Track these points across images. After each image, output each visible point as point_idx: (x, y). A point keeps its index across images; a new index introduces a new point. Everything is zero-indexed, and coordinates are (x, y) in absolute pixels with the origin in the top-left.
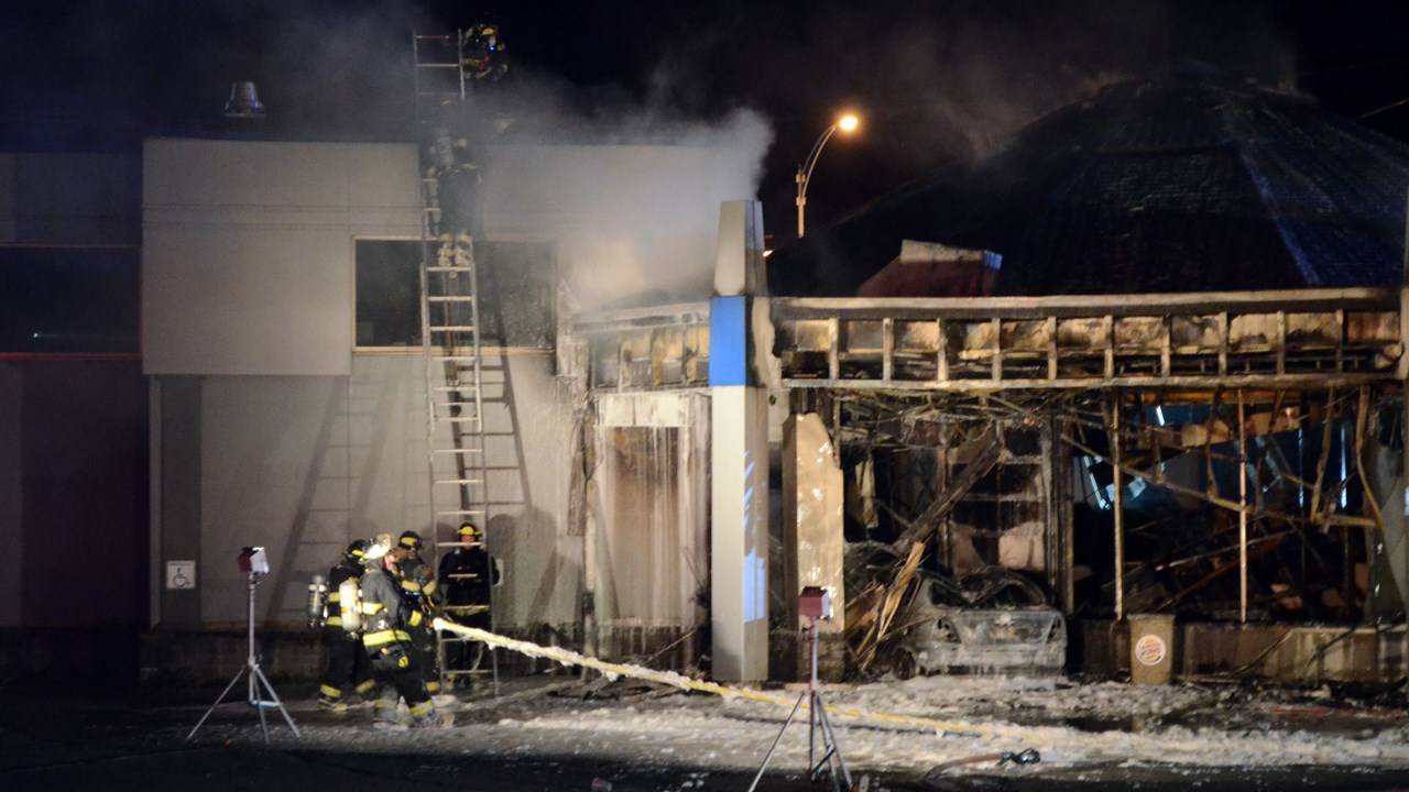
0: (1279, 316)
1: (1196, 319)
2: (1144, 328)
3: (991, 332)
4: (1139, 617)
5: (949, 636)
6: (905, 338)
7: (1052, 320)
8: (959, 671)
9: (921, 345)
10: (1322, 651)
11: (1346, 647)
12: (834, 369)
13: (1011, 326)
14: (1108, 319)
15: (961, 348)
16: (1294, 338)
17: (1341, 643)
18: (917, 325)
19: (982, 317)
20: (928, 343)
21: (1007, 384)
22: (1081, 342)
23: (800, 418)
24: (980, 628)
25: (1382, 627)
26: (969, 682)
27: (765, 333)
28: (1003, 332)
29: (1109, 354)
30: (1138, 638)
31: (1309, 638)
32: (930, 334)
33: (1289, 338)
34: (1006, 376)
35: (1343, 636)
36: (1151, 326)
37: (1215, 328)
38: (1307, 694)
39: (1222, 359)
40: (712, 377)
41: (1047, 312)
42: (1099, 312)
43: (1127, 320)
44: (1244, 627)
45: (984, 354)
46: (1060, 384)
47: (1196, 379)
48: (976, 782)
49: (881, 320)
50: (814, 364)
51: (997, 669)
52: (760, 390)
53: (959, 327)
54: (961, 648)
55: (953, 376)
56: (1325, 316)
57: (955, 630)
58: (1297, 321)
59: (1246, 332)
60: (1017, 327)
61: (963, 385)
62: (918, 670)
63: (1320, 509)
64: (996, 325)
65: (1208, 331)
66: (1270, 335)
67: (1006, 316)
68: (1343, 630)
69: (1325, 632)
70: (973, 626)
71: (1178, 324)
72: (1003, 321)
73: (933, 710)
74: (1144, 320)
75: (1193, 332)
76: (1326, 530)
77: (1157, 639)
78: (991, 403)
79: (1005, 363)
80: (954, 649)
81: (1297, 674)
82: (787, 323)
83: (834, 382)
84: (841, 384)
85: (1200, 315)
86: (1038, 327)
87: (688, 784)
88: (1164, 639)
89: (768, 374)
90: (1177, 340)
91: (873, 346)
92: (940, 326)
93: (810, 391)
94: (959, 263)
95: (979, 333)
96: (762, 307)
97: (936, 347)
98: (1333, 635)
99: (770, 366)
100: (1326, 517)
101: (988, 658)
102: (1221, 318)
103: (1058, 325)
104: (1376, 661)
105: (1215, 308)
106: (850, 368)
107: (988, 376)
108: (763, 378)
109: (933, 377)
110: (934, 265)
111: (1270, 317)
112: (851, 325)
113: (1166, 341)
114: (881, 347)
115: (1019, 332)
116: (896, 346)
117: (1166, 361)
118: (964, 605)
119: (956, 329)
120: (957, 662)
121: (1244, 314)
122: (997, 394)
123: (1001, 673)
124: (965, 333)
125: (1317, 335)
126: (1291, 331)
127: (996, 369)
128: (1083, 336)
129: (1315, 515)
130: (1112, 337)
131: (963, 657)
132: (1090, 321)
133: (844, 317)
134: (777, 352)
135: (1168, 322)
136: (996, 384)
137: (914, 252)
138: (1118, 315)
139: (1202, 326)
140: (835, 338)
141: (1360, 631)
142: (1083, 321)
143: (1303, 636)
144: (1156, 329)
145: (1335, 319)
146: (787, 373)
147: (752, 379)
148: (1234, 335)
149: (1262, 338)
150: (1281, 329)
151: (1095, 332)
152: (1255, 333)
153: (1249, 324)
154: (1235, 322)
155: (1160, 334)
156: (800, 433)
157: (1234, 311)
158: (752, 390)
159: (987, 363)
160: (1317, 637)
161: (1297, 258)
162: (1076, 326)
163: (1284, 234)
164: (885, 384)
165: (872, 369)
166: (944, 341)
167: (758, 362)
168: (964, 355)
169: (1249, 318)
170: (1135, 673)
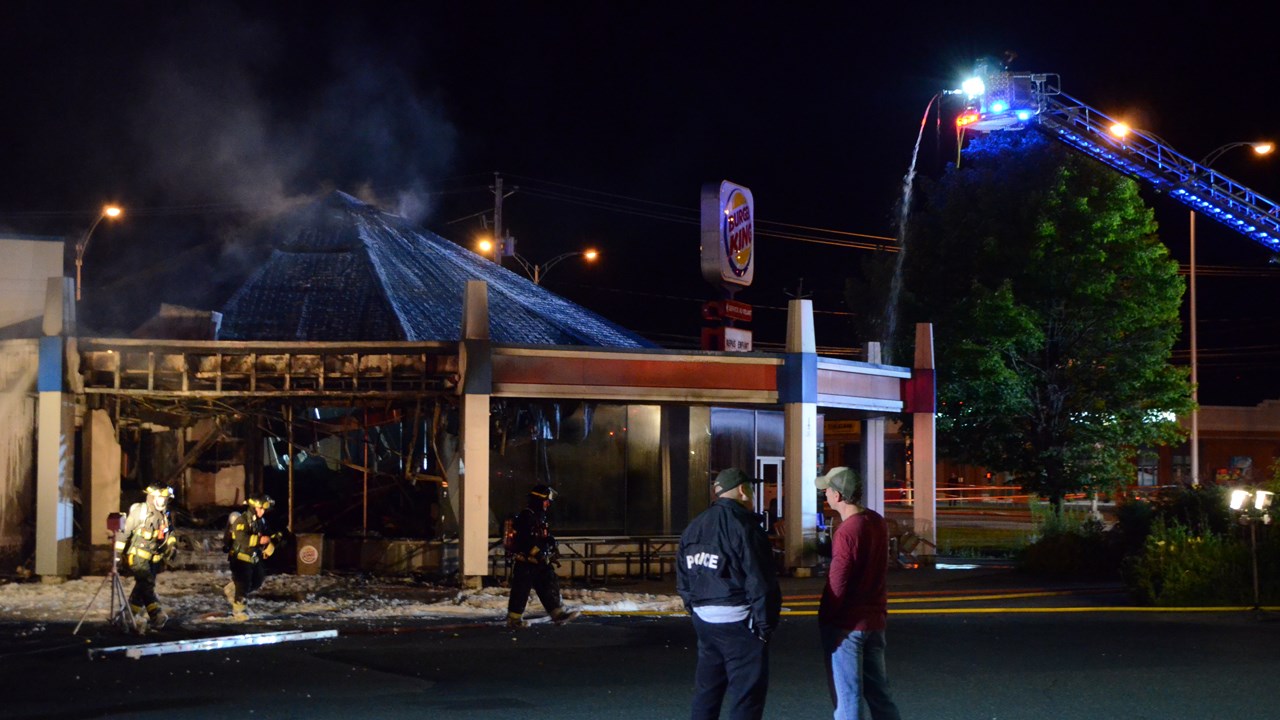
0: (389, 356)
1: (340, 357)
2: (309, 362)
3: (216, 362)
4: (302, 535)
5: (186, 547)
6: (163, 364)
7: (253, 356)
8: (192, 568)
9: (173, 369)
10: (411, 554)
11: (424, 553)
12: (117, 382)
13: (228, 359)
14: (287, 356)
15: (197, 370)
16: (398, 369)
17: (421, 550)
18: (171, 356)
19: (211, 352)
20: (176, 367)
21: (225, 394)
22: (272, 368)
23: (94, 412)
24: (206, 541)
25: (445, 541)
26: (198, 574)
27: (74, 360)
28: (223, 361)
29: (287, 376)
30: (301, 547)
31: (403, 547)
32: (179, 362)
33: (394, 369)
34: (224, 388)
35: (423, 546)
36: (313, 360)
37: (351, 361)
38: (400, 579)
39: (355, 381)
40: (40, 387)
41: (251, 350)
42: (282, 351)
43: (298, 356)
44: (365, 541)
45: (210, 375)
46: (257, 394)
47: (339, 392)
48: (207, 626)
49: (148, 352)
50: (105, 379)
51: (216, 567)
52: (70, 395)
53: (196, 358)
54: (193, 553)
55: (191, 388)
56: (416, 357)
57: (190, 543)
58: (398, 359)
59: (370, 365)
60: (232, 359)
61: (198, 394)
62: (166, 567)
63: (410, 471)
64: (219, 358)
65: (347, 364)
66: (383, 367)
67: (224, 352)
68: (423, 542)
69: (411, 543)
70: (201, 541)
71: (329, 359)
72: (223, 355)
73: (176, 591)
74: (309, 357)
75: (338, 364)
76: (414, 483)
77: (313, 548)
78: (215, 405)
79: (224, 380)
80: (189, 555)
81: (396, 568)
82: (87, 354)
83: (116, 390)
84: (122, 392)
85: (342, 355)
86: (245, 359)
87: (37, 629)
88: (317, 549)
89: (75, 383)
90: (329, 369)
91: (143, 369)
92: (185, 358)
93: (101, 395)
94: (196, 318)
95: (209, 362)
96: (72, 342)
97: (182, 370)
98: (416, 545)
99: (77, 380)
100: (414, 475)
101: (210, 561)
102: (355, 357)
103: (257, 358)
104: (441, 561)
105: (352, 351)
106: (127, 382)
107: (212, 388)
108: (72, 387)
109: (180, 389)
110: (180, 319)
111: (384, 356)
112: (129, 355)
113: (322, 370)
114: (147, 369)
115: (233, 362)
116: (156, 369)
117: (321, 380)
118: (194, 526)
119: (194, 359)
120: (191, 562)
121: (368, 354)
122: (220, 399)
123: (218, 569)
124: (200, 362)
125: (411, 368)
126: (395, 365)
127: (219, 384)
128: (273, 365)
129: (408, 474)
130: (289, 366)
131: (195, 559)
132: (276, 356)
133: (122, 350)
134: (81, 372)
135: (323, 358)
136: (218, 393)
137: (168, 311)
138: (293, 353)
139: (343, 362)
140: (118, 363)
141: (433, 543)
142: (272, 356)
143: (399, 546)
144: (316, 362)
145: (420, 359)
146: (87, 384)
147: (66, 388)
148: (362, 367)
149: (378, 369)
150: (390, 364)
151: (281, 363)
152: (374, 366)
153: (373, 360)
154: (363, 359)
155: (318, 366)
156: (94, 421)
157: (363, 352)
158: (65, 394)
159: (213, 380)
160: (408, 547)
161: (401, 319)
162: (268, 359)
163: (394, 305)
164: (150, 392)
165: (141, 382)
166: (186, 367)
167: (70, 378)
168: (199, 375)
169: (371, 357)
170: (300, 568)
